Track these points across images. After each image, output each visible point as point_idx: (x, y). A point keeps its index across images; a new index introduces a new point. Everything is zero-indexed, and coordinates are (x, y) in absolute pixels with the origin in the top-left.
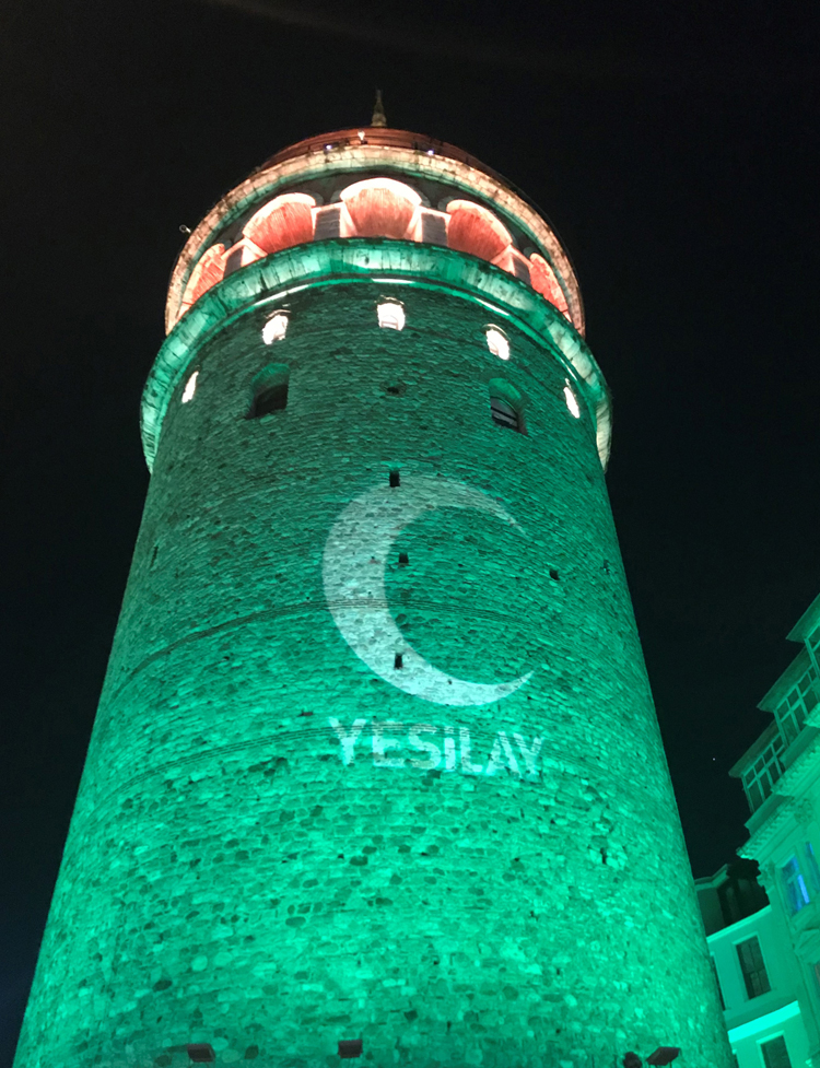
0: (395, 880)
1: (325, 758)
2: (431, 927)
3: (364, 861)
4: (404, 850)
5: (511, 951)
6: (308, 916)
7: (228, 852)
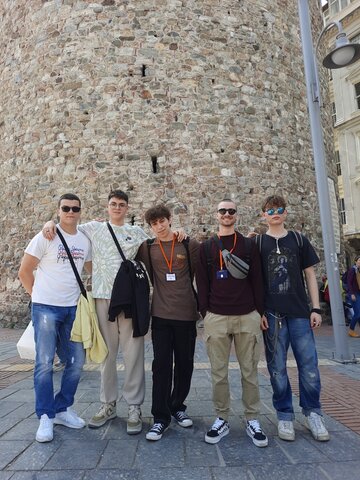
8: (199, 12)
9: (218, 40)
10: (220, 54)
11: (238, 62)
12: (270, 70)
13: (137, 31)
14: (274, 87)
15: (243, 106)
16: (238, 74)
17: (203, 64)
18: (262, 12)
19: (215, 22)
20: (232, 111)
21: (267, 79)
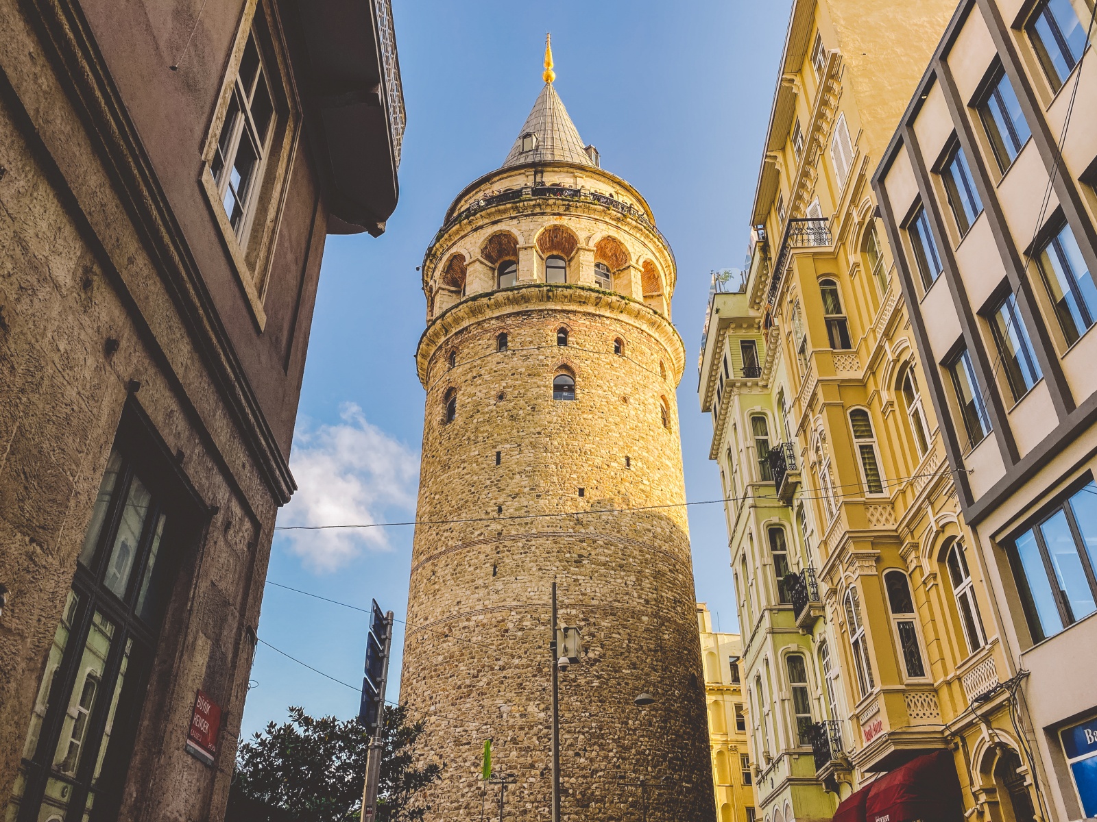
0: (488, 684)
1: (464, 628)
2: (499, 701)
3: (477, 677)
4: (492, 669)
5: (532, 708)
6: (458, 701)
7: (433, 673)
8: (456, 727)
9: (465, 744)
10: (464, 755)
11: (476, 758)
12: (501, 755)
13: (426, 749)
14: (504, 766)
15: (477, 791)
16: (476, 767)
17: (455, 765)
18: (499, 708)
19: (464, 731)
20: (471, 797)
21: (498, 762)
